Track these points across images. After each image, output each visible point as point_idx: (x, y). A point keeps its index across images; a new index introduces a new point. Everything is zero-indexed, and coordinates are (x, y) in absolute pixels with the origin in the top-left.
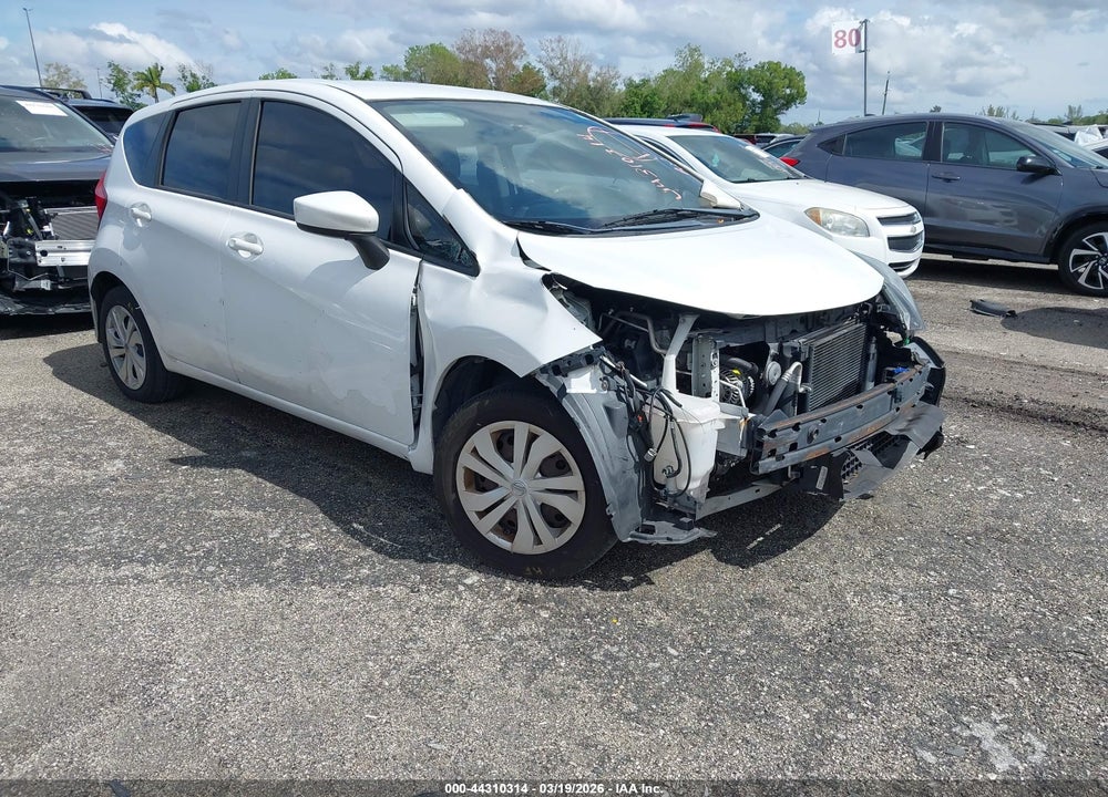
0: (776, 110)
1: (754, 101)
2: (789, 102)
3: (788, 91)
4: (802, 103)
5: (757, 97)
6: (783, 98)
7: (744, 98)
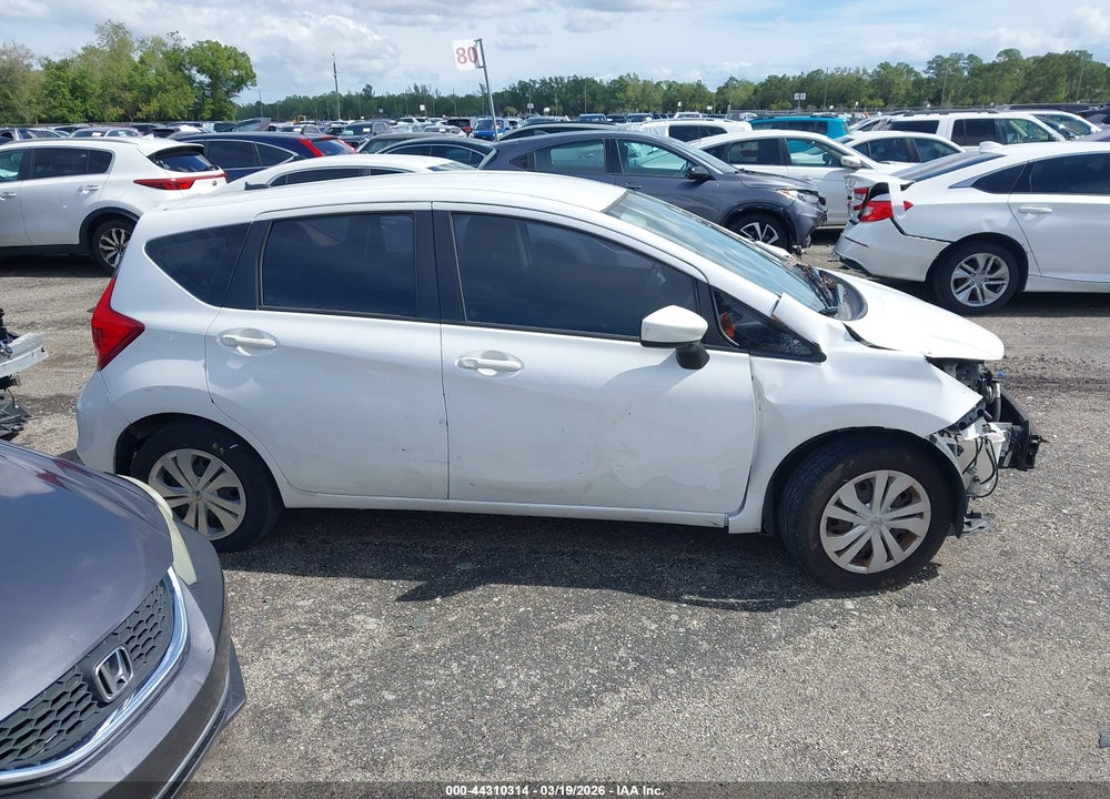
0: (227, 93)
1: (201, 83)
2: (239, 84)
3: (236, 73)
4: (254, 84)
5: (204, 79)
6: (232, 80)
7: (190, 80)
